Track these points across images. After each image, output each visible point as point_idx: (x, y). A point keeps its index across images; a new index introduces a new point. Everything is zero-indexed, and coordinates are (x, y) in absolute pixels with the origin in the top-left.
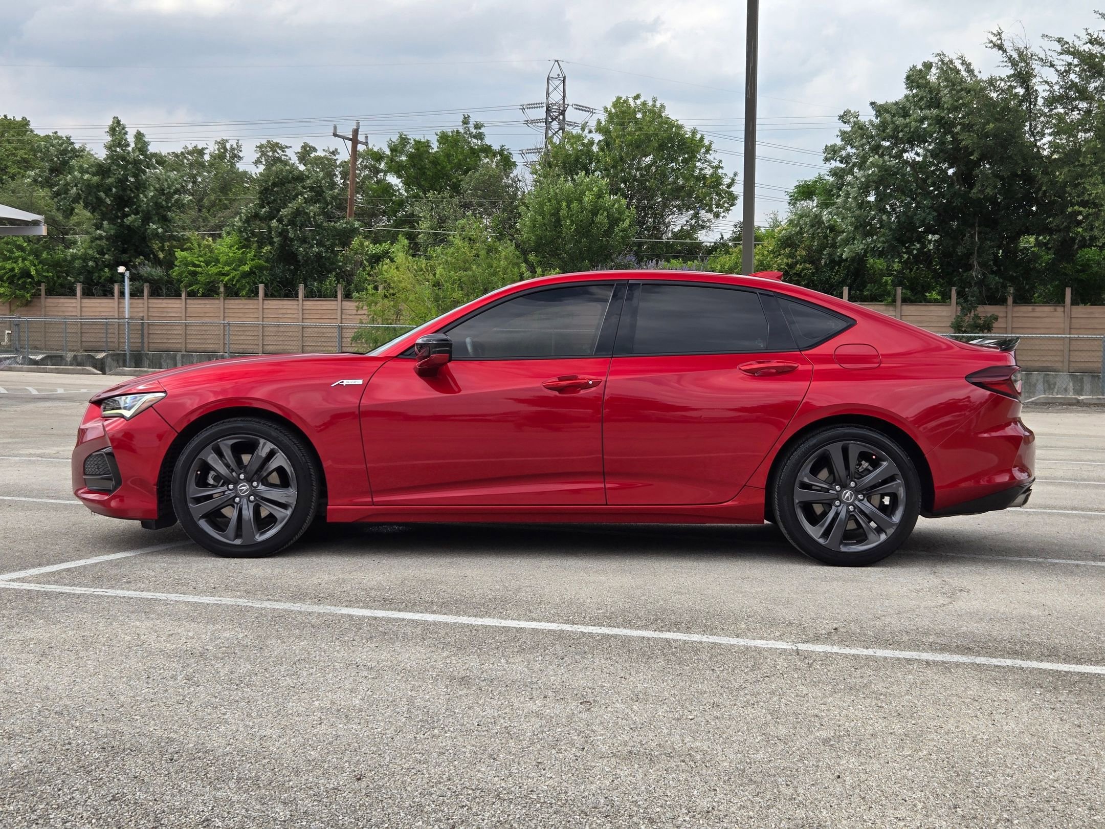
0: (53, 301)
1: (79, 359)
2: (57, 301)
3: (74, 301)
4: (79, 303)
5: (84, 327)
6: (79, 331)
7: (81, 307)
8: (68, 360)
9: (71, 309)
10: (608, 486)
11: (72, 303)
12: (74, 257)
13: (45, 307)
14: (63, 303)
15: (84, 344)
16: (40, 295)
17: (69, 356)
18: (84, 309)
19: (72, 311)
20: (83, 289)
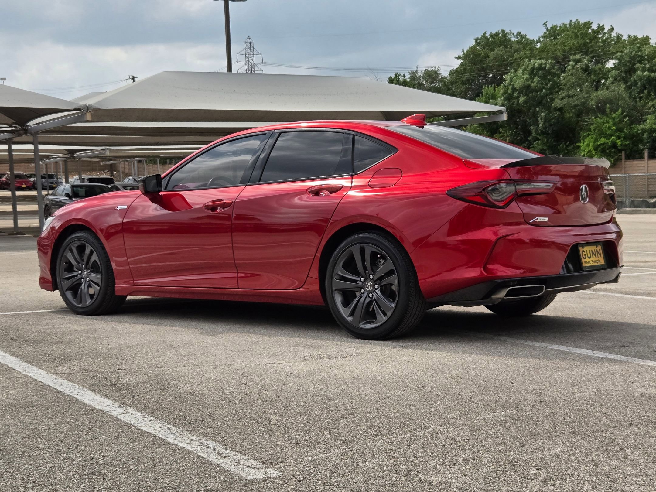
0: (629, 163)
1: (636, 203)
2: (631, 163)
3: (643, 162)
4: (646, 164)
5: (650, 180)
6: (646, 183)
7: (648, 166)
8: (627, 204)
9: (641, 168)
10: (240, 275)
11: (642, 164)
12: (644, 131)
13: (625, 168)
14: (637, 164)
15: (650, 192)
16: (621, 159)
17: (628, 201)
18: (650, 168)
19: (642, 170)
20: (649, 153)
